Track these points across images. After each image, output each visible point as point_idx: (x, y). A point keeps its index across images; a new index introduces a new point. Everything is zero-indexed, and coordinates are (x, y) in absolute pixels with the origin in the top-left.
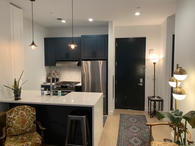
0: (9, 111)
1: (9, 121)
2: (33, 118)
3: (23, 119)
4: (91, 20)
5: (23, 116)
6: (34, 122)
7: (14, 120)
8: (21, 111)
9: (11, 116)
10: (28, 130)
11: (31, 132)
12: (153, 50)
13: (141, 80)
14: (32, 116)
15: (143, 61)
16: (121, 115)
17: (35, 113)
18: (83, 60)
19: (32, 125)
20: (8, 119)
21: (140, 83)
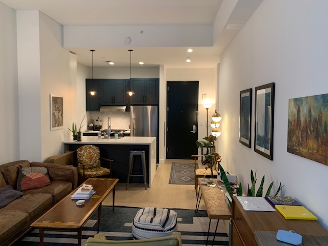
0: (79, 149)
1: (80, 157)
2: (98, 155)
3: (91, 156)
4: (141, 63)
5: (90, 153)
6: (99, 159)
7: (84, 156)
8: (88, 149)
9: (81, 153)
10: (94, 165)
11: (97, 167)
12: (206, 94)
13: (194, 127)
14: (97, 154)
15: (196, 106)
16: (173, 163)
17: (99, 152)
18: (132, 105)
19: (98, 161)
20: (80, 155)
21: (193, 130)
